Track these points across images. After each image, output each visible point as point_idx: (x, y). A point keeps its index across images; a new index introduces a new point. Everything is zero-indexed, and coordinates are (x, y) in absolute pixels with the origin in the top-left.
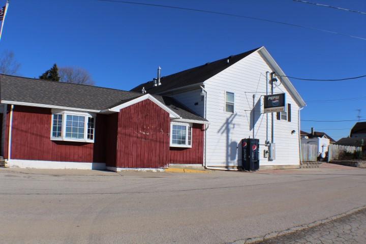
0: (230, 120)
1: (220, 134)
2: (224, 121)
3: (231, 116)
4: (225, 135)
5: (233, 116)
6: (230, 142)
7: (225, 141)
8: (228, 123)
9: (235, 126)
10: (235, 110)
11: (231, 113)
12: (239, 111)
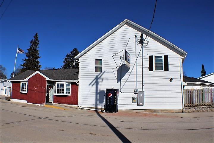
0: (99, 77)
1: (90, 86)
2: (95, 77)
3: (100, 74)
4: (95, 86)
5: (101, 74)
6: (99, 91)
7: (95, 91)
8: (97, 78)
9: (104, 80)
10: (103, 70)
11: (100, 72)
12: (106, 70)
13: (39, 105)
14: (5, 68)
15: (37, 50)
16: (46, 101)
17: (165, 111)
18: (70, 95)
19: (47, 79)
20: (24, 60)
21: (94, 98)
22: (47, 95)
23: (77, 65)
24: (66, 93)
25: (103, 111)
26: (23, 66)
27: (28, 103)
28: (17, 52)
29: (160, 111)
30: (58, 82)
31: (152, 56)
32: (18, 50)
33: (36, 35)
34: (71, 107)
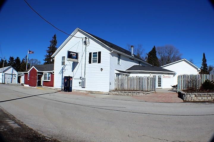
0: (63, 68)
2: (62, 68)
4: (61, 74)
7: (61, 78)
8: (63, 69)
9: (66, 71)
10: (65, 64)
11: (64, 65)
12: (67, 64)
13: (34, 87)
14: (40, 62)
15: (56, 48)
16: (37, 85)
17: (98, 93)
18: (50, 80)
19: (37, 71)
20: (46, 56)
21: (61, 82)
22: (38, 81)
23: (53, 61)
24: (48, 79)
25: (63, 91)
26: (45, 60)
27: (29, 87)
28: (28, 53)
29: (94, 92)
30: (44, 72)
31: (91, 53)
32: (28, 52)
33: (55, 36)
34: (50, 88)
